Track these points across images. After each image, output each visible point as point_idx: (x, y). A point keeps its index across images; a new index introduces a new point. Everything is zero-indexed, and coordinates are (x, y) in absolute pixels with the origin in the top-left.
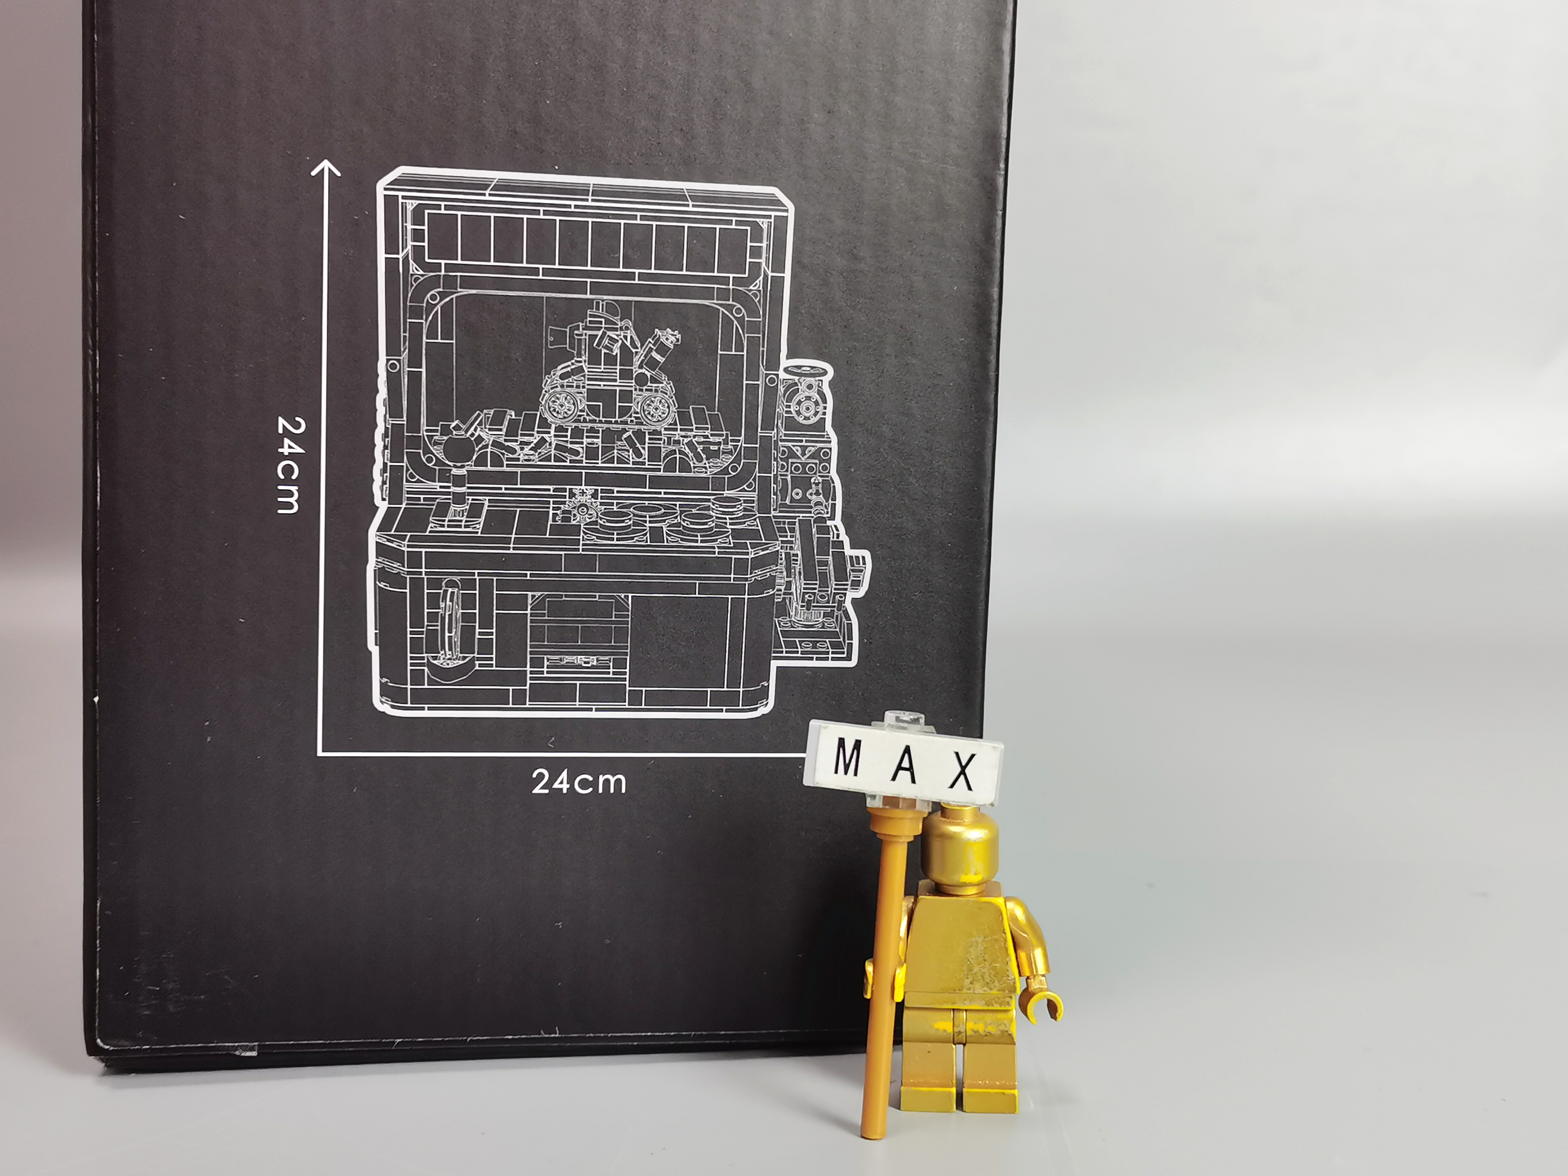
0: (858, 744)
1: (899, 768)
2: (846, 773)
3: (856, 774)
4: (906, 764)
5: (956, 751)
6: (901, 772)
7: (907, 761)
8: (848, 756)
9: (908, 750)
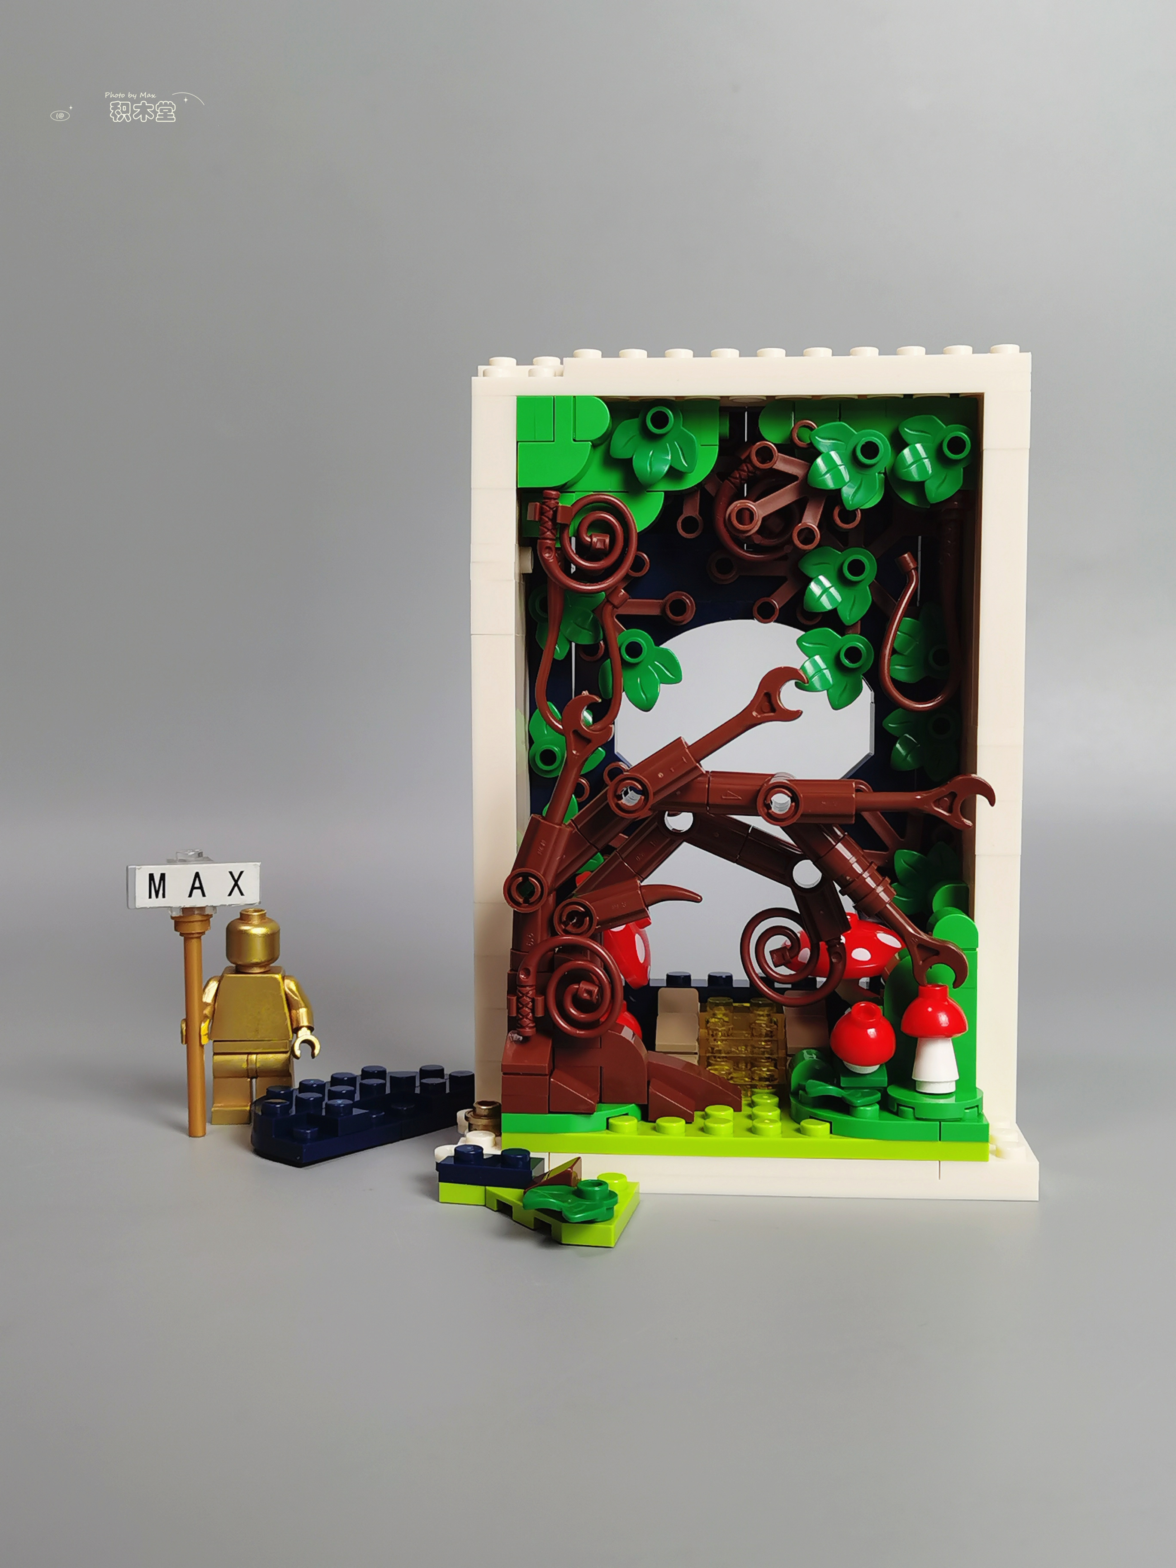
0: (163, 877)
1: (193, 888)
2: (157, 896)
3: (164, 896)
5: (230, 871)
6: (195, 891)
7: (197, 884)
8: (157, 885)
9: (197, 875)
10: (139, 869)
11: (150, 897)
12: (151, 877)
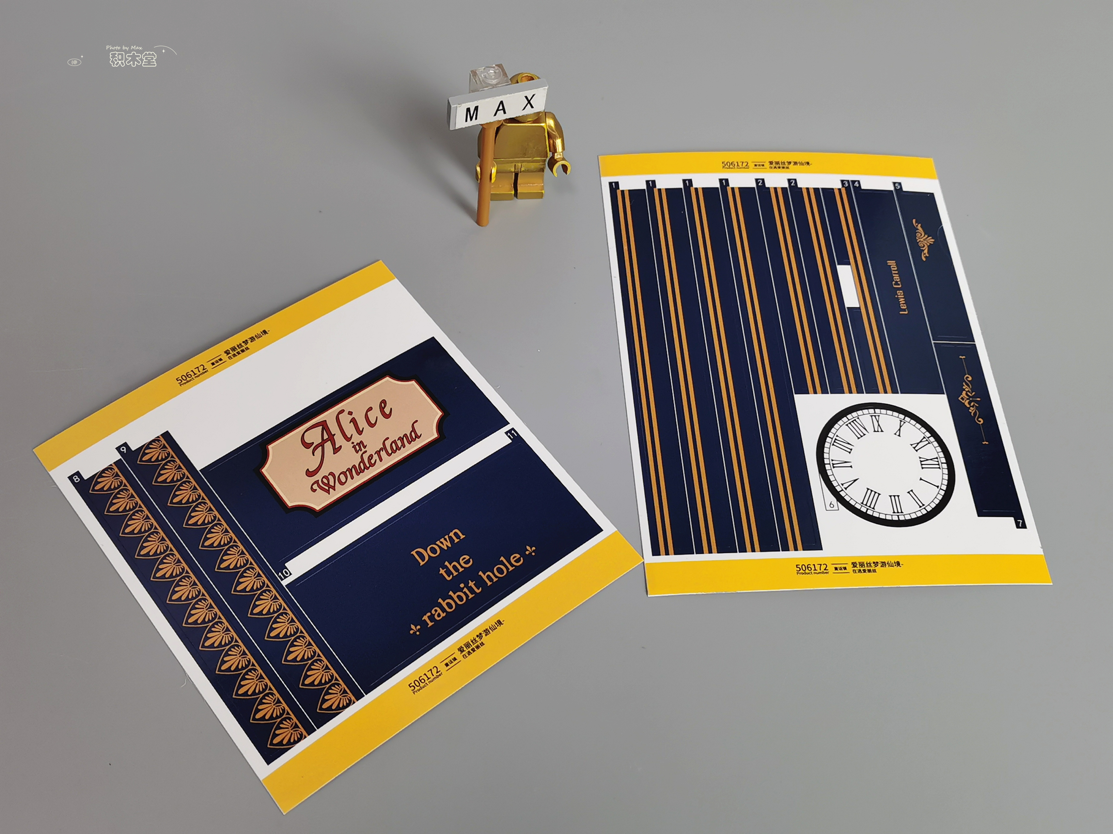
0: (476, 108)
1: (498, 110)
2: (471, 120)
3: (476, 119)
4: (501, 108)
5: (525, 95)
6: (498, 112)
7: (502, 107)
8: (471, 114)
9: (502, 103)
10: (459, 107)
11: (466, 121)
12: (468, 110)
